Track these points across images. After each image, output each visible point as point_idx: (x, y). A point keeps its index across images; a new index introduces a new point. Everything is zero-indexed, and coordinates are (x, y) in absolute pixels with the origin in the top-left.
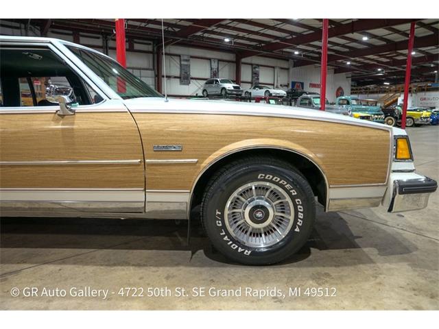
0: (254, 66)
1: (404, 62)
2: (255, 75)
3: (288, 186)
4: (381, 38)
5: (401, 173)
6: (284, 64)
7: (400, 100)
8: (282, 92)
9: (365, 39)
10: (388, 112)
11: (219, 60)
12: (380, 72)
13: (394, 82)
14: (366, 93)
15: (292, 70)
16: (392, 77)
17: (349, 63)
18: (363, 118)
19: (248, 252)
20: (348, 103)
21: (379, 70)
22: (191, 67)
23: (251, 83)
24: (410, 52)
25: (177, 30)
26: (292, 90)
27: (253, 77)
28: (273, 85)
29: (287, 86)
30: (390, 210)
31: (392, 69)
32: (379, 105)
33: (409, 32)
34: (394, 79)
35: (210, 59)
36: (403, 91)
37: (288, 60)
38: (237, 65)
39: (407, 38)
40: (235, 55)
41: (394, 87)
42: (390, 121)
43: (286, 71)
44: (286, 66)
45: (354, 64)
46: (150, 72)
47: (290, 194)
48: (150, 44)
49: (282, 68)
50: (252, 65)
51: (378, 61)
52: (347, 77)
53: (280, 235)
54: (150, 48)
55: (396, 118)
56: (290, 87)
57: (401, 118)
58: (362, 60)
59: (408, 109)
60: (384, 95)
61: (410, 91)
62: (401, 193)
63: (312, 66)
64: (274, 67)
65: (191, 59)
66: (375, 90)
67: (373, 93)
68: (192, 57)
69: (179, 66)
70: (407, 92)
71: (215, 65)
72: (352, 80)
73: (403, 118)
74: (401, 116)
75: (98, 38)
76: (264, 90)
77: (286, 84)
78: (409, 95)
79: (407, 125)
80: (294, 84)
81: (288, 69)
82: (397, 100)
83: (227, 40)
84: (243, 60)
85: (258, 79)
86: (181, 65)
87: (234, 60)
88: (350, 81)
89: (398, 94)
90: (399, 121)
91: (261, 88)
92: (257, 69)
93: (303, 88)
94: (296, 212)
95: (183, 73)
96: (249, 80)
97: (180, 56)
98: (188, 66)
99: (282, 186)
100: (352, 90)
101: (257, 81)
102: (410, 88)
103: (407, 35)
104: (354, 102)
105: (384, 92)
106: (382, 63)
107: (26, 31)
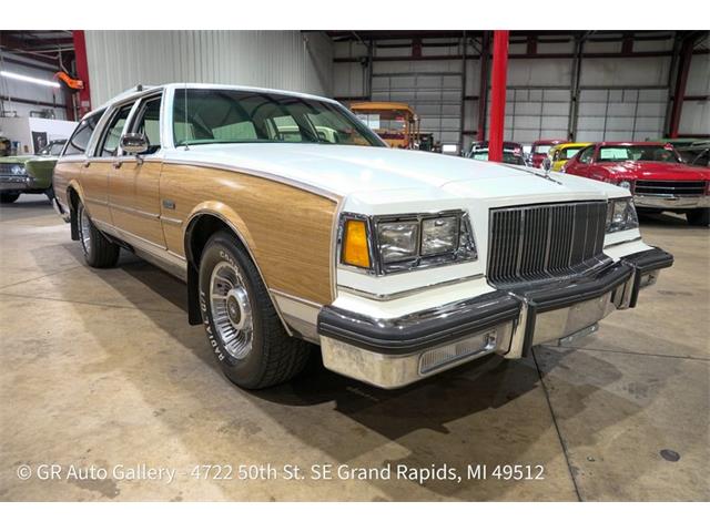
19: (222, 357)
107: (465, 45)
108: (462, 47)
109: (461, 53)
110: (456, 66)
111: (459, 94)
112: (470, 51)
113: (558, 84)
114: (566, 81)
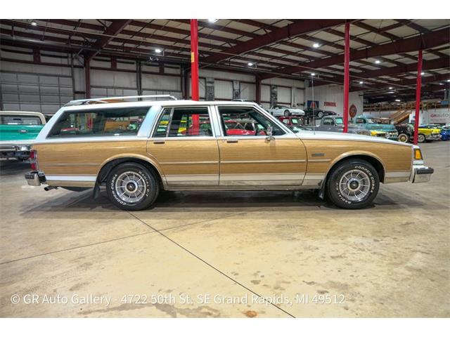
0: (272, 87)
1: (414, 81)
2: (274, 95)
3: (368, 171)
4: (393, 61)
5: (418, 165)
6: (301, 85)
7: (412, 117)
8: (300, 111)
9: (378, 62)
10: (401, 130)
11: (241, 82)
12: (391, 90)
13: (405, 99)
14: (378, 110)
15: (307, 89)
16: (402, 95)
17: (361, 83)
18: (379, 135)
19: (350, 203)
20: (365, 122)
21: (391, 88)
22: (215, 88)
23: (270, 103)
24: (419, 73)
25: (206, 56)
26: (308, 108)
27: (271, 97)
28: (290, 104)
29: (303, 105)
30: (413, 182)
31: (402, 88)
32: (392, 123)
33: (418, 56)
34: (404, 96)
35: (232, 81)
36: (414, 108)
37: (303, 80)
38: (257, 85)
39: (416, 61)
40: (255, 77)
41: (405, 104)
42: (403, 138)
43: (302, 90)
44: (302, 86)
45: (367, 83)
46: (178, 93)
47: (368, 175)
48: (178, 68)
49: (298, 88)
50: (270, 85)
51: (389, 81)
52: (360, 96)
53: (365, 193)
54: (178, 72)
55: (409, 135)
56: (306, 107)
57: (413, 135)
58: (373, 79)
59: (419, 125)
60: (396, 112)
61: (421, 109)
62: (418, 173)
63: (327, 86)
64: (291, 88)
65: (215, 81)
66: (387, 107)
67: (385, 110)
68: (216, 79)
69: (204, 88)
70: (418, 109)
71: (236, 87)
72: (364, 98)
73: (415, 134)
74: (413, 133)
75: (133, 63)
76: (283, 110)
77: (302, 103)
78: (420, 112)
79: (419, 141)
80: (309, 102)
81: (304, 89)
82: (408, 117)
83: (250, 64)
84: (263, 81)
85: (276, 99)
86: (206, 87)
87: (254, 81)
88: (363, 99)
89: (409, 111)
90: (411, 137)
91: (280, 107)
92: (275, 90)
93: (318, 107)
94: (371, 183)
95: (208, 94)
96: (268, 100)
97: (205, 78)
98: (213, 88)
99: (365, 172)
100: (364, 107)
101: (275, 101)
102: (421, 105)
103: (416, 59)
104: (370, 121)
105: (396, 109)
106: (394, 82)
107: (72, 59)
108: (70, 59)
109: (70, 63)
110: (67, 71)
111: (71, 89)
112: (76, 62)
113: (130, 87)
114: (134, 85)
